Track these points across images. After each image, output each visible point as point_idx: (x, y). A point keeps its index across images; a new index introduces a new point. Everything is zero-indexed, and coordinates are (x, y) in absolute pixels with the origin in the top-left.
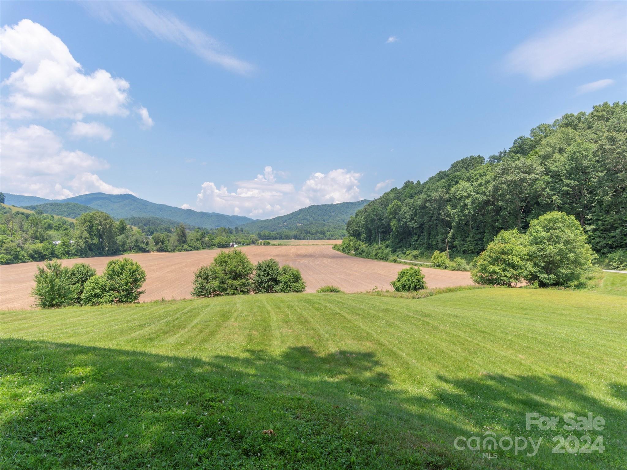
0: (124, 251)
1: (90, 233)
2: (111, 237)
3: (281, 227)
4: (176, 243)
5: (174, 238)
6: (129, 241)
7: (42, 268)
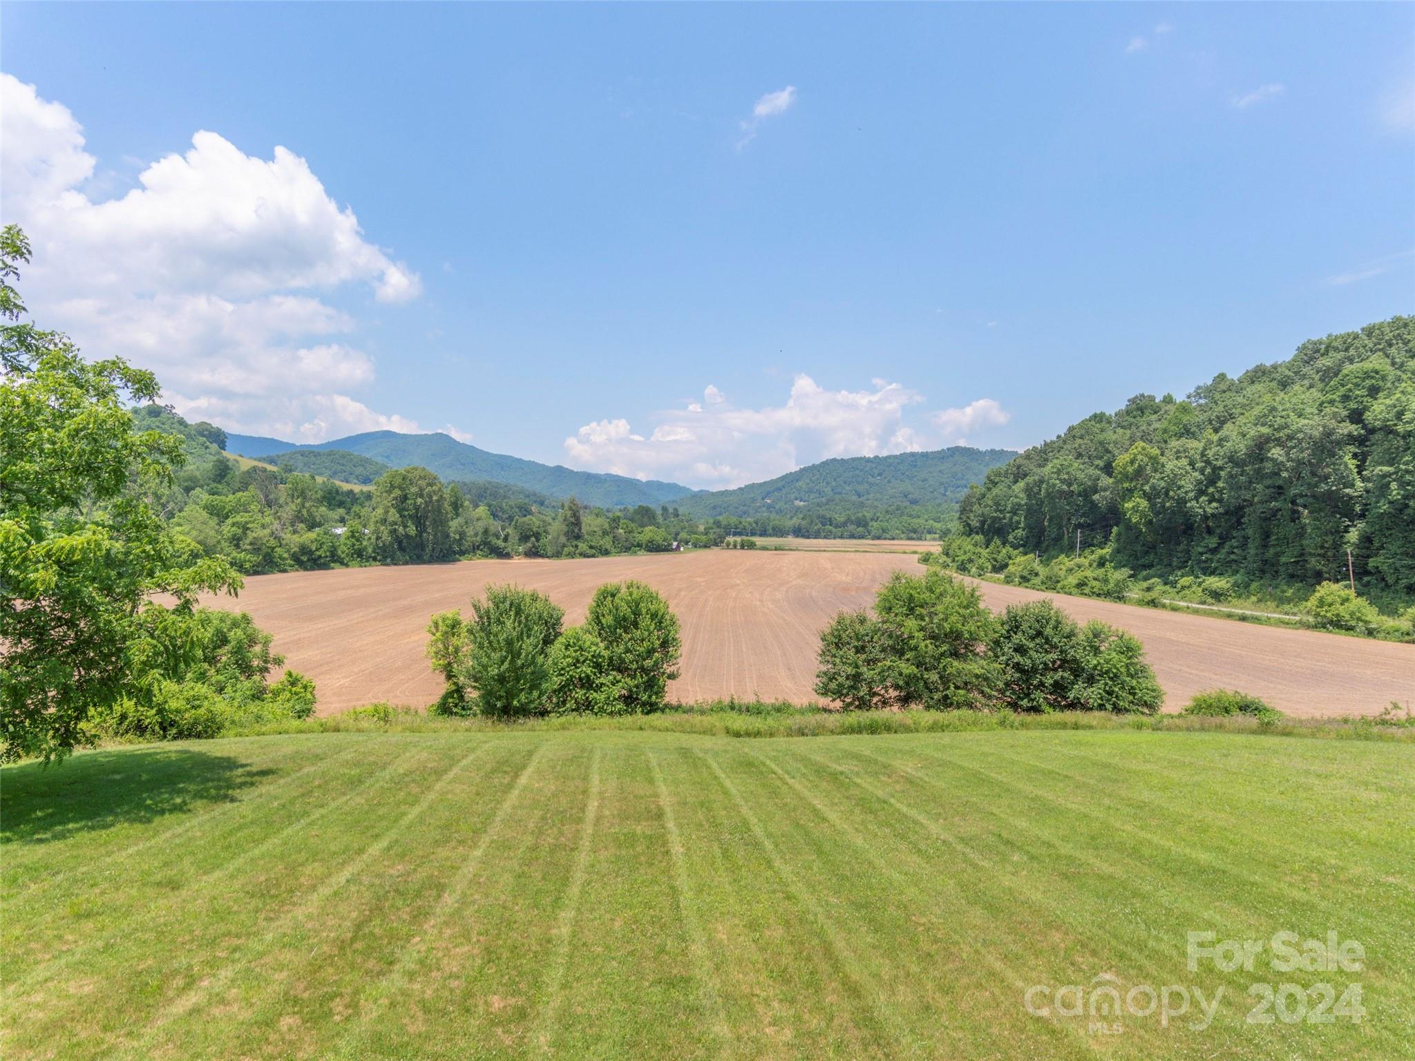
0: (462, 553)
1: (400, 511)
2: (441, 522)
3: (760, 507)
4: (563, 539)
5: (557, 528)
6: (470, 532)
7: (486, 606)
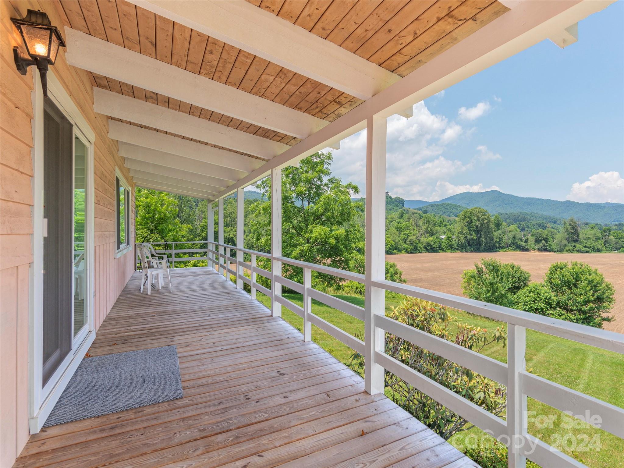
0: (501, 248)
1: (469, 228)
2: (489, 233)
4: (565, 242)
5: (560, 236)
6: (505, 237)
7: (481, 267)
